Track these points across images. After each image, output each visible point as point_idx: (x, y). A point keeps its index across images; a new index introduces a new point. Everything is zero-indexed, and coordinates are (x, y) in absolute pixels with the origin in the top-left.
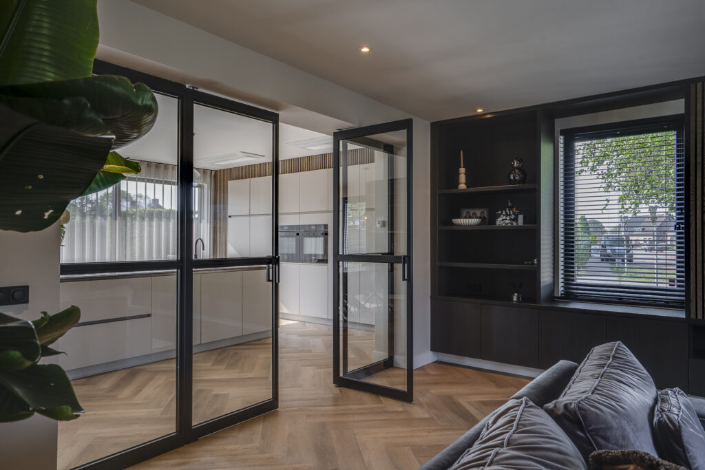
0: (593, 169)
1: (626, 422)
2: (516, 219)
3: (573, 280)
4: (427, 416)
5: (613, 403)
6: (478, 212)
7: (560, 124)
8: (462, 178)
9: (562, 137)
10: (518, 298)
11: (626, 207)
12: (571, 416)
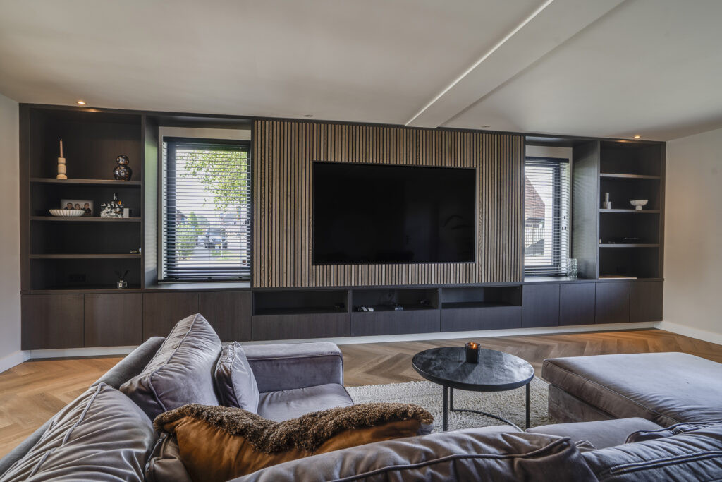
0: (194, 174)
1: (192, 380)
2: (122, 211)
3: (174, 265)
4: (8, 424)
5: (183, 367)
6: (82, 204)
7: (164, 131)
8: (62, 168)
9: (165, 143)
10: (124, 285)
11: (218, 206)
12: (145, 389)
